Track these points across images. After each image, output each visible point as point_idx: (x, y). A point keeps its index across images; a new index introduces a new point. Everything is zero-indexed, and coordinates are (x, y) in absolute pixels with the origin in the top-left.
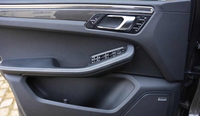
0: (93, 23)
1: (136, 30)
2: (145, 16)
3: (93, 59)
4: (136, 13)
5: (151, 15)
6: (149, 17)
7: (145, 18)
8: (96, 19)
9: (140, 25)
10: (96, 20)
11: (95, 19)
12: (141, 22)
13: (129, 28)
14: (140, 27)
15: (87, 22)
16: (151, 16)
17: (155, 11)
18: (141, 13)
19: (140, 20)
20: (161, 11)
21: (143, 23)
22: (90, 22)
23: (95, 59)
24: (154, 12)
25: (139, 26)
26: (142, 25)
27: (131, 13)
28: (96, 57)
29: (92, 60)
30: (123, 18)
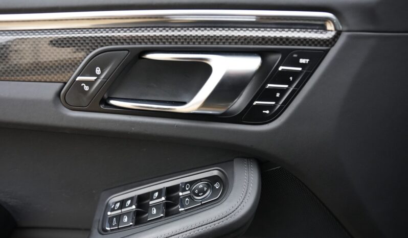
0: (90, 88)
1: (267, 112)
2: (303, 54)
3: (113, 210)
4: (264, 40)
5: (327, 46)
6: (317, 58)
7: (302, 61)
8: (98, 71)
9: (283, 91)
10: (98, 76)
11: (94, 74)
12: (283, 77)
13: (239, 103)
14: (281, 96)
15: (65, 83)
16: (326, 52)
17: (345, 29)
18: (287, 39)
19: (281, 68)
20: (371, 27)
21: (294, 80)
22: (77, 85)
23: (119, 211)
24: (339, 33)
25: (278, 95)
26: (291, 89)
27: (242, 43)
28: (123, 203)
29: (109, 213)
30: (210, 63)
